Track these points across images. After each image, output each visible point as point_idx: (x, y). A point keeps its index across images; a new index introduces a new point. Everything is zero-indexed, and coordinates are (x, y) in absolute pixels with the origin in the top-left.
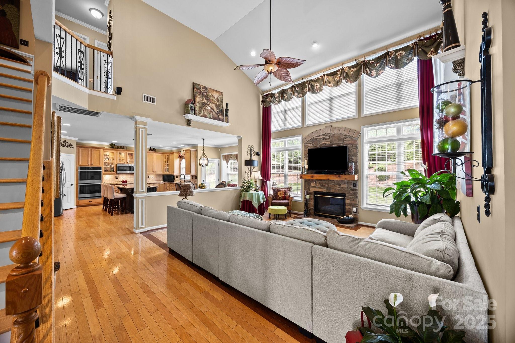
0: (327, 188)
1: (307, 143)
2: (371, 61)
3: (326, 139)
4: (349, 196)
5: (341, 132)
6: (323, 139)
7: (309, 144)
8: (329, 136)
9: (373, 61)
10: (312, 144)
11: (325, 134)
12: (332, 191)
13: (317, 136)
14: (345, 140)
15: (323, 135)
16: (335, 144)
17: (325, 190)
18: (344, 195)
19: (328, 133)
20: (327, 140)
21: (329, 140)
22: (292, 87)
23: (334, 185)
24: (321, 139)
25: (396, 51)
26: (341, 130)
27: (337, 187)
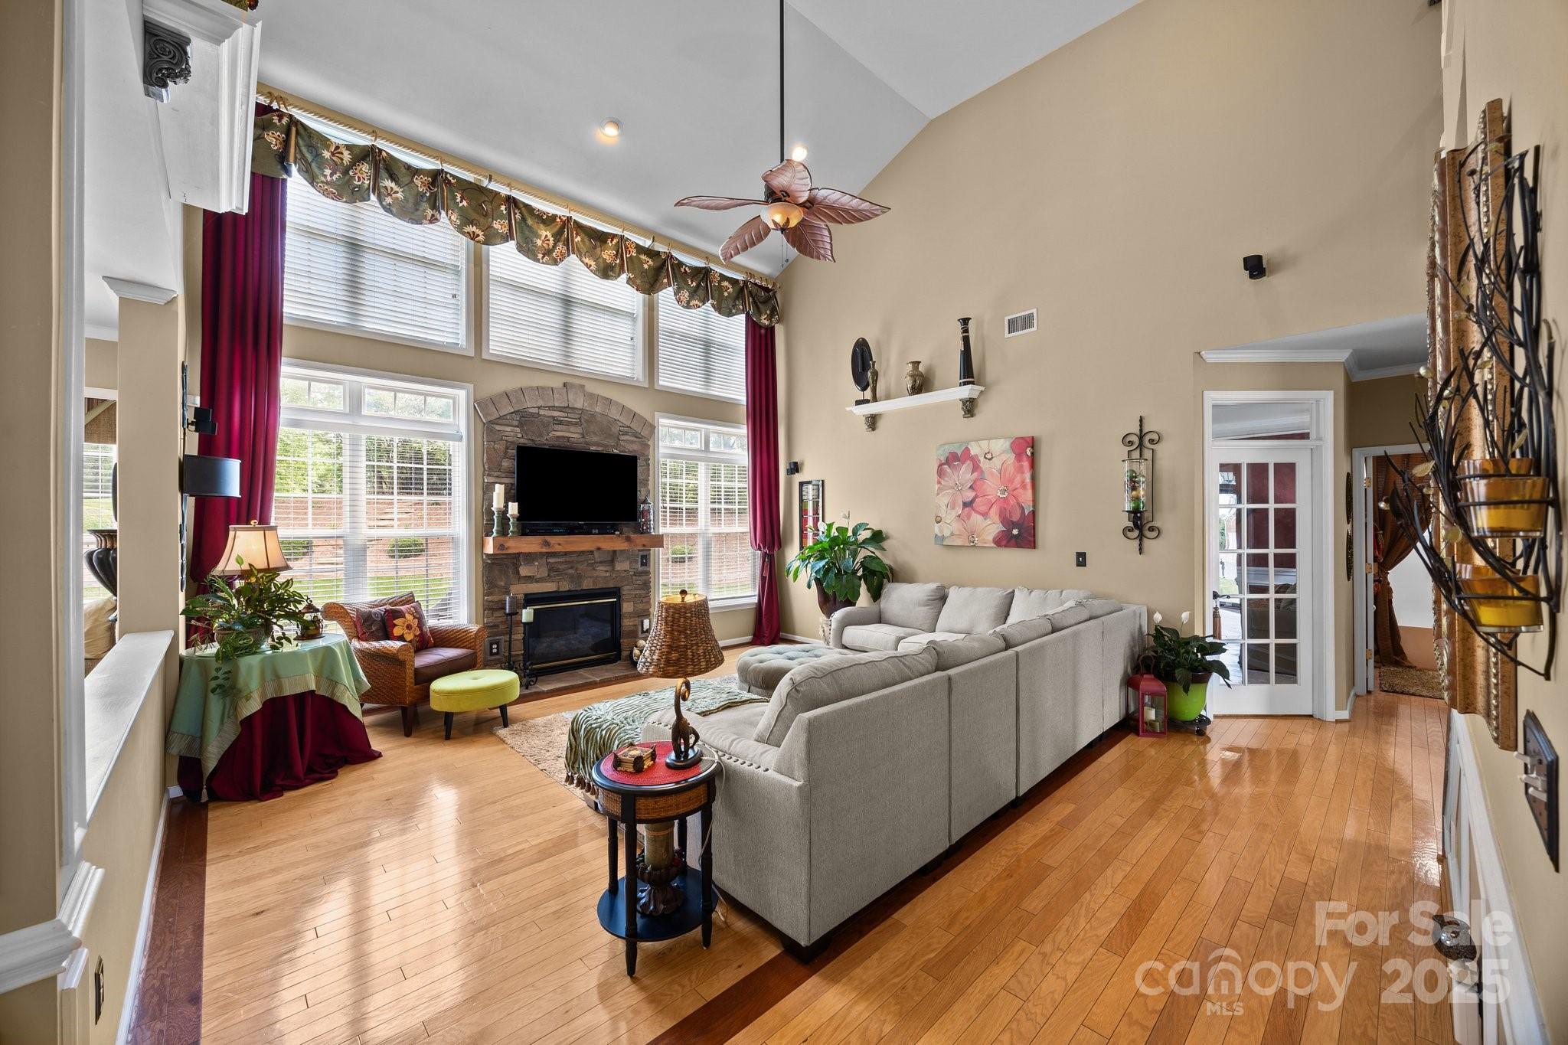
0: (571, 576)
1: (501, 421)
2: (686, 266)
3: (569, 424)
4: (632, 592)
5: (614, 413)
6: (561, 423)
7: (508, 429)
8: (578, 416)
9: (687, 269)
10: (518, 430)
11: (568, 407)
12: (587, 585)
13: (539, 408)
14: (622, 438)
15: (560, 409)
16: (597, 444)
17: (566, 586)
18: (615, 592)
19: (576, 406)
20: (572, 429)
21: (579, 430)
22: (436, 176)
23: (592, 566)
24: (551, 420)
25: (723, 278)
26: (613, 408)
27: (602, 571)
